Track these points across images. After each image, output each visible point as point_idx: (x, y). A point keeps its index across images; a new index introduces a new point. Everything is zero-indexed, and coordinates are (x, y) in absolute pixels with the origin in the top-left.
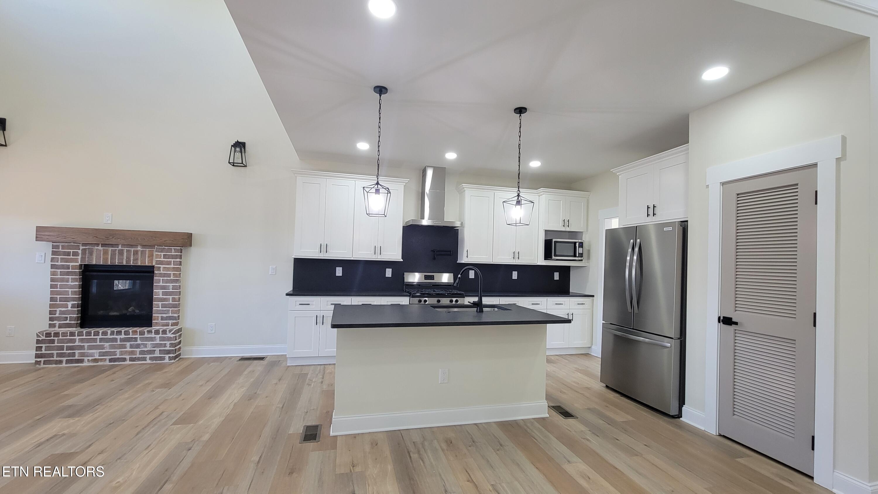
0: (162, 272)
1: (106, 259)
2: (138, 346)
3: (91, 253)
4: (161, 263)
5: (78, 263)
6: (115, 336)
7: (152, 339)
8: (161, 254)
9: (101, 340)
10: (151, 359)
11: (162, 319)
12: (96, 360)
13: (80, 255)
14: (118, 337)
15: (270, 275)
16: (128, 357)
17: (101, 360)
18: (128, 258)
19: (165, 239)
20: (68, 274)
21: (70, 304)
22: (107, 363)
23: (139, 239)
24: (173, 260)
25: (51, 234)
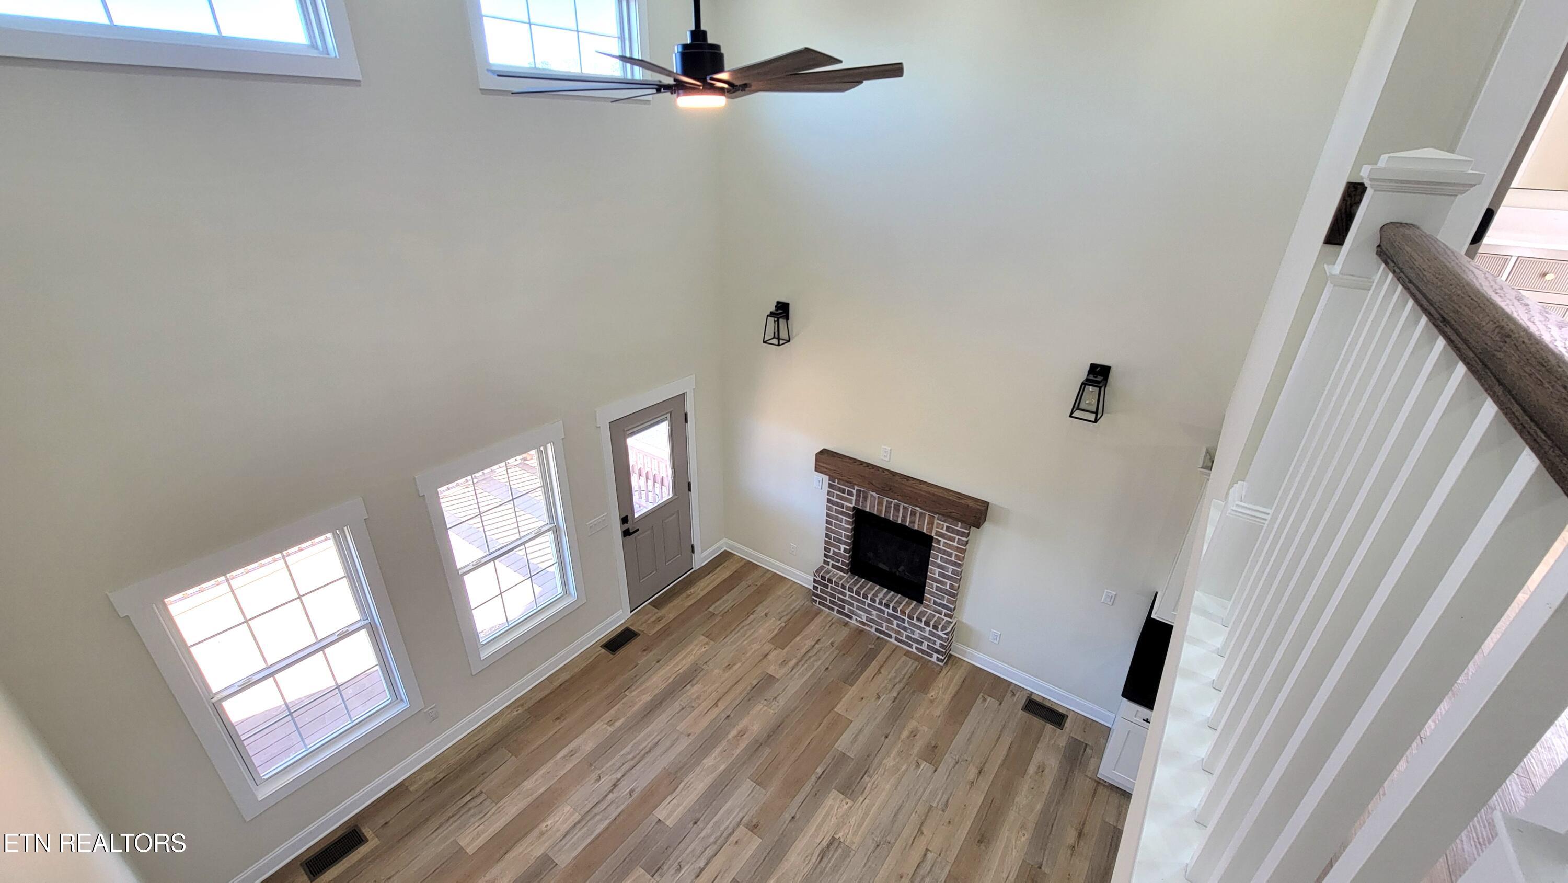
0: (941, 547)
1: (880, 510)
2: (905, 629)
3: (865, 498)
4: (943, 536)
5: (852, 504)
6: (883, 608)
7: (920, 628)
8: (943, 525)
9: (869, 605)
10: (917, 648)
11: (935, 603)
12: (862, 623)
13: (854, 496)
14: (886, 610)
15: (1103, 602)
16: (894, 635)
17: (868, 625)
18: (904, 517)
19: (951, 511)
20: (842, 513)
21: (843, 547)
22: (873, 630)
23: (919, 500)
24: (957, 537)
25: (829, 467)
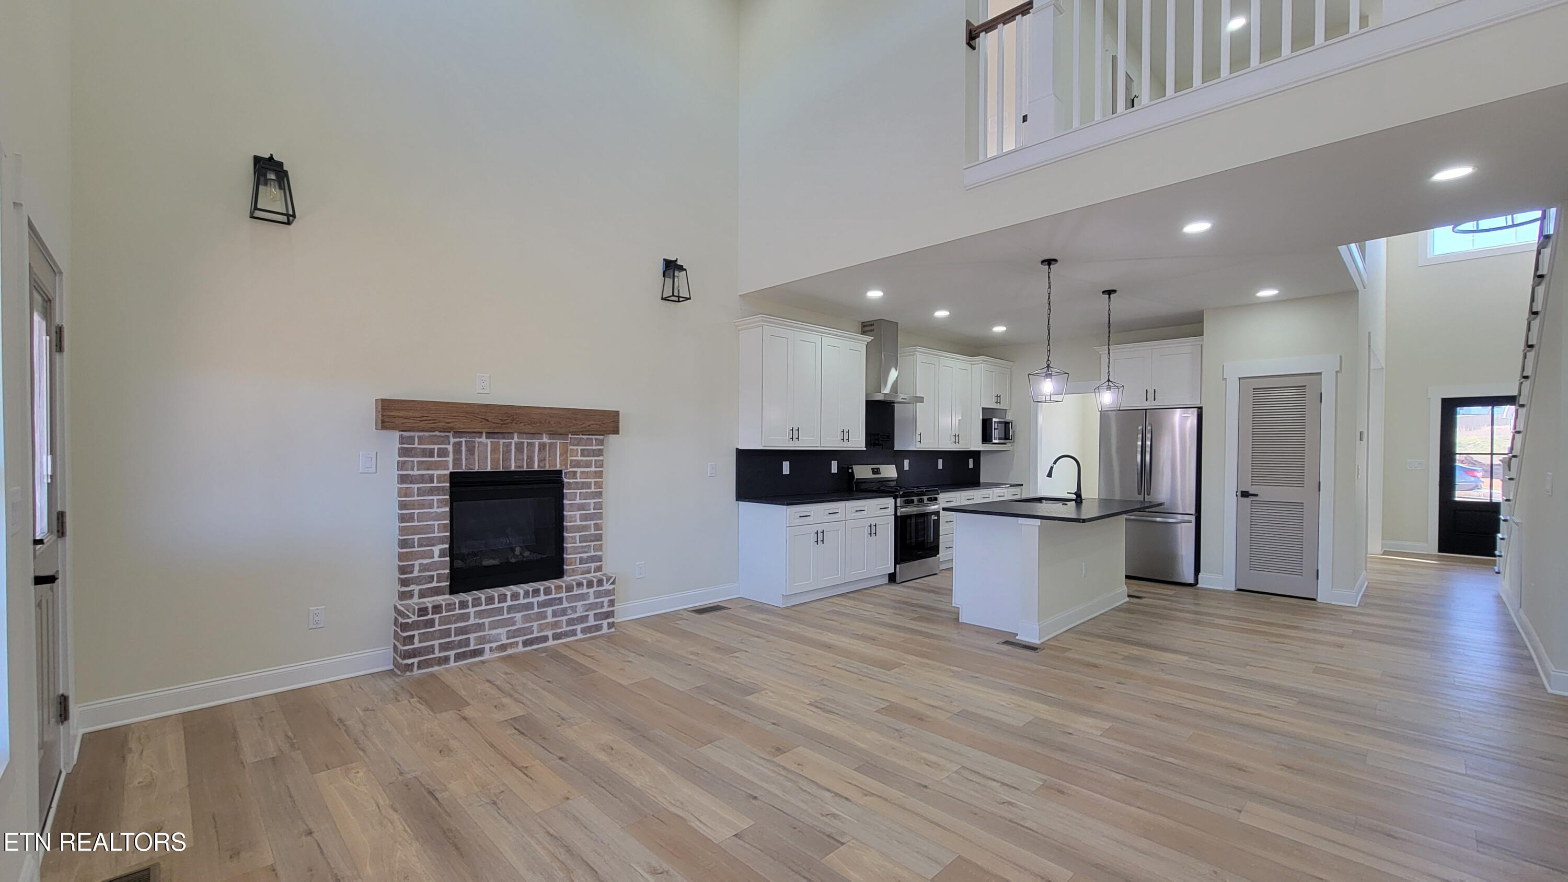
0: (579, 480)
1: (495, 461)
2: (564, 612)
3: (471, 451)
4: (578, 464)
5: (448, 469)
6: (530, 600)
7: (583, 597)
8: (577, 449)
9: (510, 609)
10: (584, 631)
11: (582, 561)
12: (503, 647)
13: (451, 455)
14: (535, 600)
15: (707, 477)
16: (550, 634)
17: (511, 645)
18: (530, 459)
19: (589, 423)
20: (431, 491)
21: (436, 550)
22: (520, 648)
23: (552, 423)
24: (594, 459)
25: (410, 414)
